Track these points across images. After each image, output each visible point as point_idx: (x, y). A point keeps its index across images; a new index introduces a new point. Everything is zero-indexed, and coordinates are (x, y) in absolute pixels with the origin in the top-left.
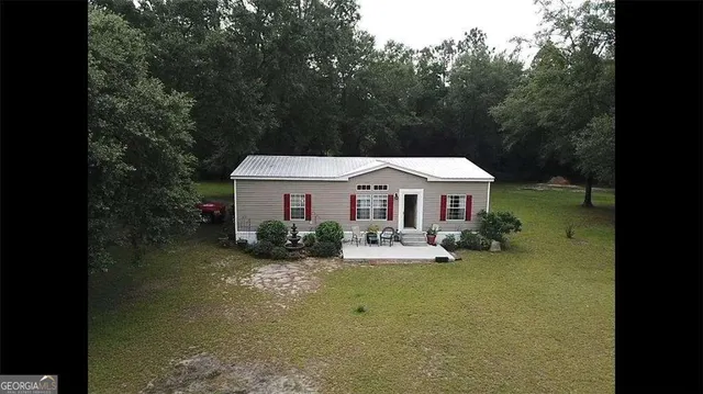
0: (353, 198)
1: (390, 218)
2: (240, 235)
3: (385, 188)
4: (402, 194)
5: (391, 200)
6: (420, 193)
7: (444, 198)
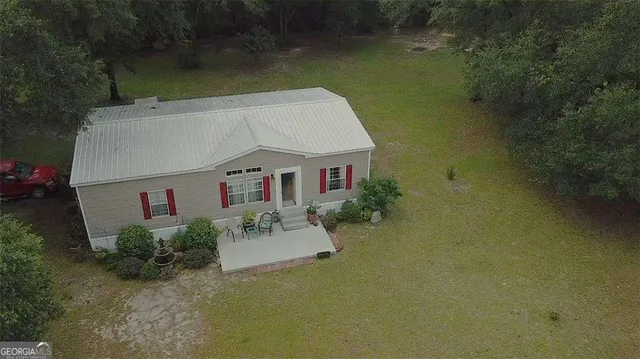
0: (223, 186)
1: (268, 198)
2: (95, 243)
3: (259, 169)
4: (278, 174)
5: (267, 181)
6: (297, 170)
7: (323, 172)
